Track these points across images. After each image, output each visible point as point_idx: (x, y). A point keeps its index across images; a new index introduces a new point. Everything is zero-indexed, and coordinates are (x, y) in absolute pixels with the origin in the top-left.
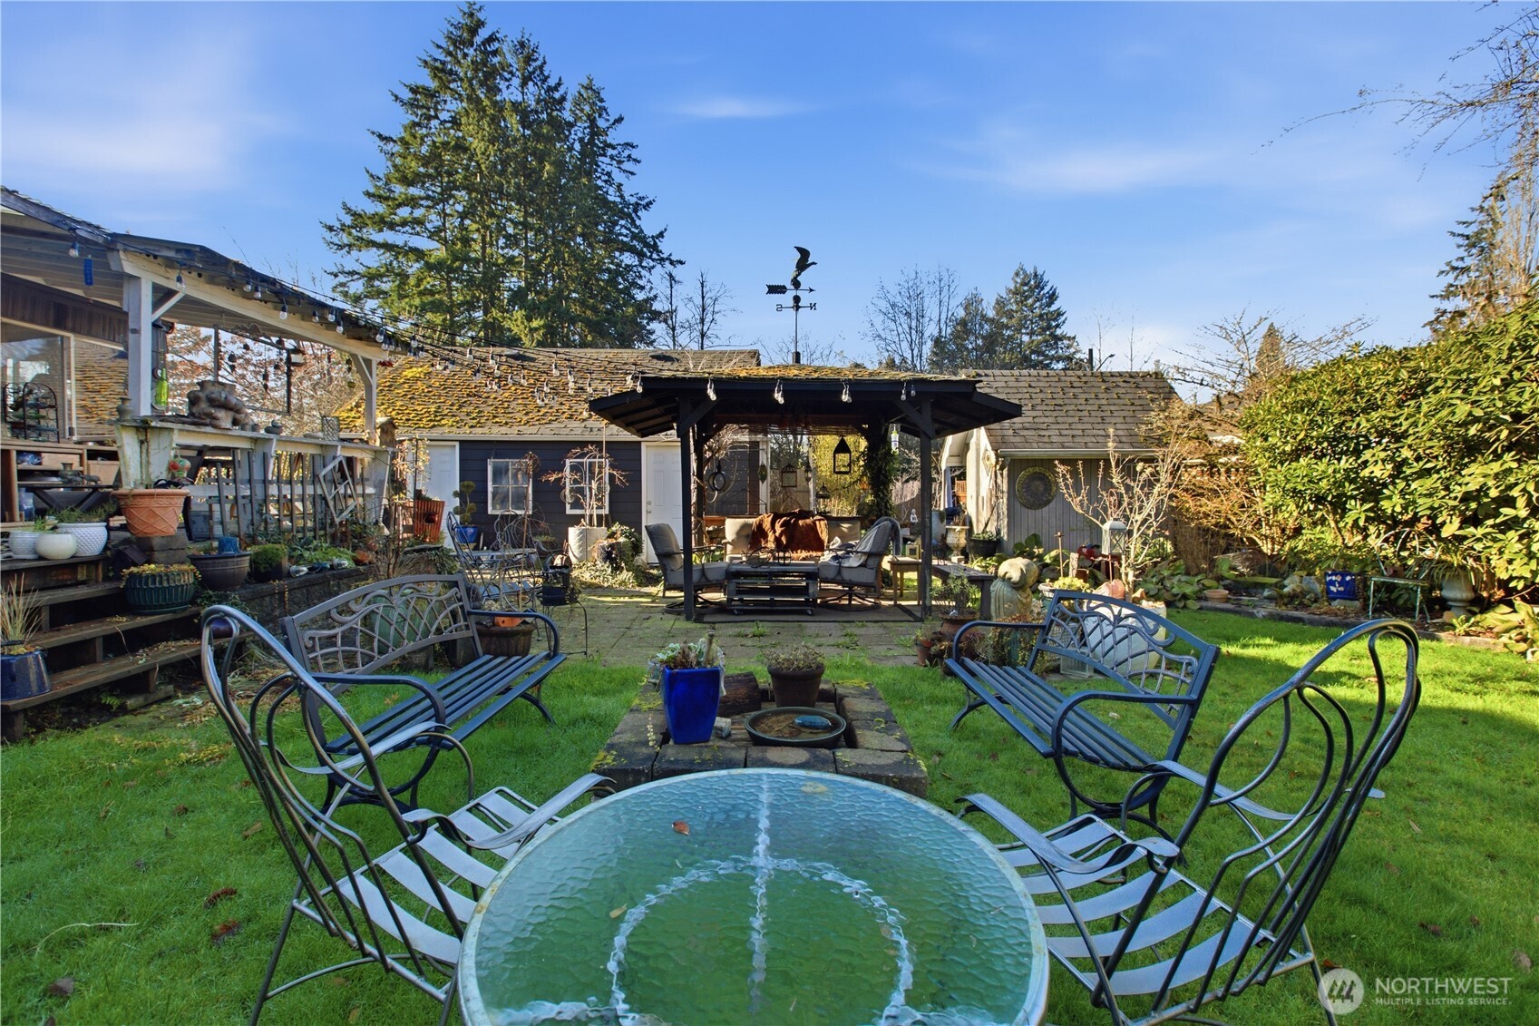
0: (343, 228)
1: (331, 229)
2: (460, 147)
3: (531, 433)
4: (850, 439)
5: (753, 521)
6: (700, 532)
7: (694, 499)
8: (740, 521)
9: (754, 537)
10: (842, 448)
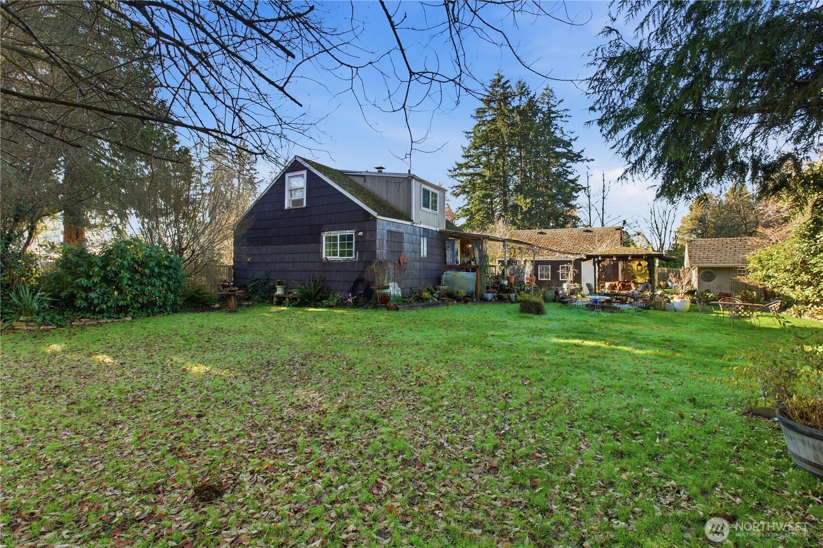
0: (455, 170)
1: (450, 171)
2: (497, 130)
3: (549, 258)
4: (641, 263)
5: (613, 283)
6: (599, 286)
7: (597, 277)
8: (609, 283)
9: (613, 287)
10: (640, 264)
